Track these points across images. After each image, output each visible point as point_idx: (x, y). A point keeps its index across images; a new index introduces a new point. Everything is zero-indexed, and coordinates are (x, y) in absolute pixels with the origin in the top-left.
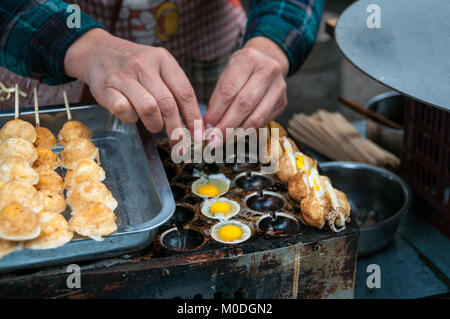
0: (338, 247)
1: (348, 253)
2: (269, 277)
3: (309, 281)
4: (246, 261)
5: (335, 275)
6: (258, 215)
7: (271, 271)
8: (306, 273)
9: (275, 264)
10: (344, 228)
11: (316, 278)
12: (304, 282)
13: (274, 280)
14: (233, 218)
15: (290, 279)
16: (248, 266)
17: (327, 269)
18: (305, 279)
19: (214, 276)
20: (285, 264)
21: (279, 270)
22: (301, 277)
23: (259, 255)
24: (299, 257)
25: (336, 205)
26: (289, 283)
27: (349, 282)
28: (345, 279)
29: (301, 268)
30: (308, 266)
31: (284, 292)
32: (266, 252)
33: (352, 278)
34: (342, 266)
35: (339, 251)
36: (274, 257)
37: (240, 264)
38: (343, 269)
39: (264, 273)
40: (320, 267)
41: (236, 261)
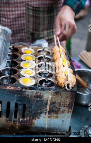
0: (67, 96)
1: (71, 99)
2: (37, 101)
3: (54, 106)
4: (29, 93)
5: (65, 106)
6: (40, 78)
7: (39, 99)
8: (53, 103)
9: (41, 97)
10: (70, 89)
11: (57, 106)
12: (52, 106)
13: (40, 102)
14: (31, 77)
15: (46, 104)
16: (30, 95)
17: (62, 103)
18: (53, 105)
19: (16, 96)
20: (44, 97)
21: (42, 99)
22: (51, 104)
23: (35, 91)
24: (51, 96)
25: (69, 79)
26: (45, 105)
27: (70, 110)
28: (69, 109)
29: (51, 101)
30: (54, 101)
31: (44, 108)
32: (38, 91)
33: (71, 109)
34: (68, 103)
35: (67, 97)
36: (40, 94)
37: (26, 93)
38: (68, 105)
39: (36, 99)
40: (59, 102)
41: (25, 92)
